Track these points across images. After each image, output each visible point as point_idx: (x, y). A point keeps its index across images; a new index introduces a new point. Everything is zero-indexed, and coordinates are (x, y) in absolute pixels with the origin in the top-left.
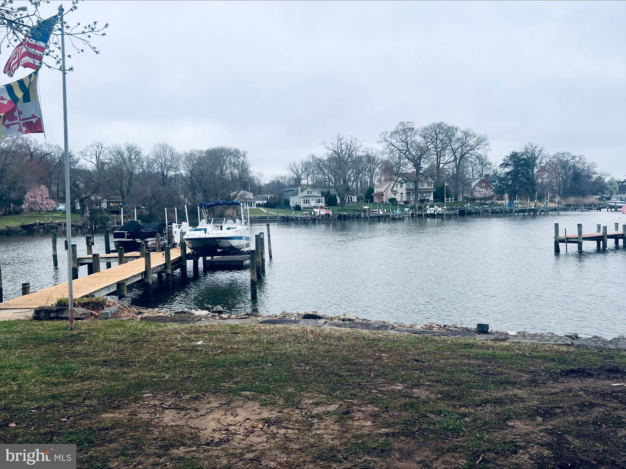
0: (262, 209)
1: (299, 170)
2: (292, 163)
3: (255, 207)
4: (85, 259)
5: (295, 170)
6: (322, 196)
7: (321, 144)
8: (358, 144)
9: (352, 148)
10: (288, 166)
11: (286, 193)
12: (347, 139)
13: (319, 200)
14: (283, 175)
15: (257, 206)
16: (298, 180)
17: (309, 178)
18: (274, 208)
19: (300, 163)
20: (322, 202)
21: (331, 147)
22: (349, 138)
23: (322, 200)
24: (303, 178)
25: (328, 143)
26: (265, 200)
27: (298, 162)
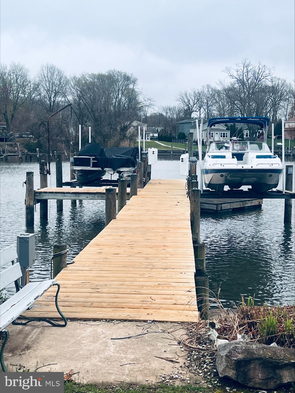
0: (157, 142)
1: (191, 100)
2: (184, 93)
3: (149, 140)
4: (44, 194)
5: (186, 101)
6: (227, 129)
7: (224, 71)
8: (267, 72)
9: (260, 77)
10: (179, 97)
11: (181, 125)
12: (254, 66)
13: (224, 134)
14: (172, 106)
15: (151, 139)
16: (188, 112)
17: (202, 110)
18: (171, 141)
19: (192, 94)
20: (227, 137)
21: (235, 74)
22: (257, 65)
23: (227, 134)
24: (195, 110)
25: (232, 70)
26: (156, 133)
27: (190, 92)
